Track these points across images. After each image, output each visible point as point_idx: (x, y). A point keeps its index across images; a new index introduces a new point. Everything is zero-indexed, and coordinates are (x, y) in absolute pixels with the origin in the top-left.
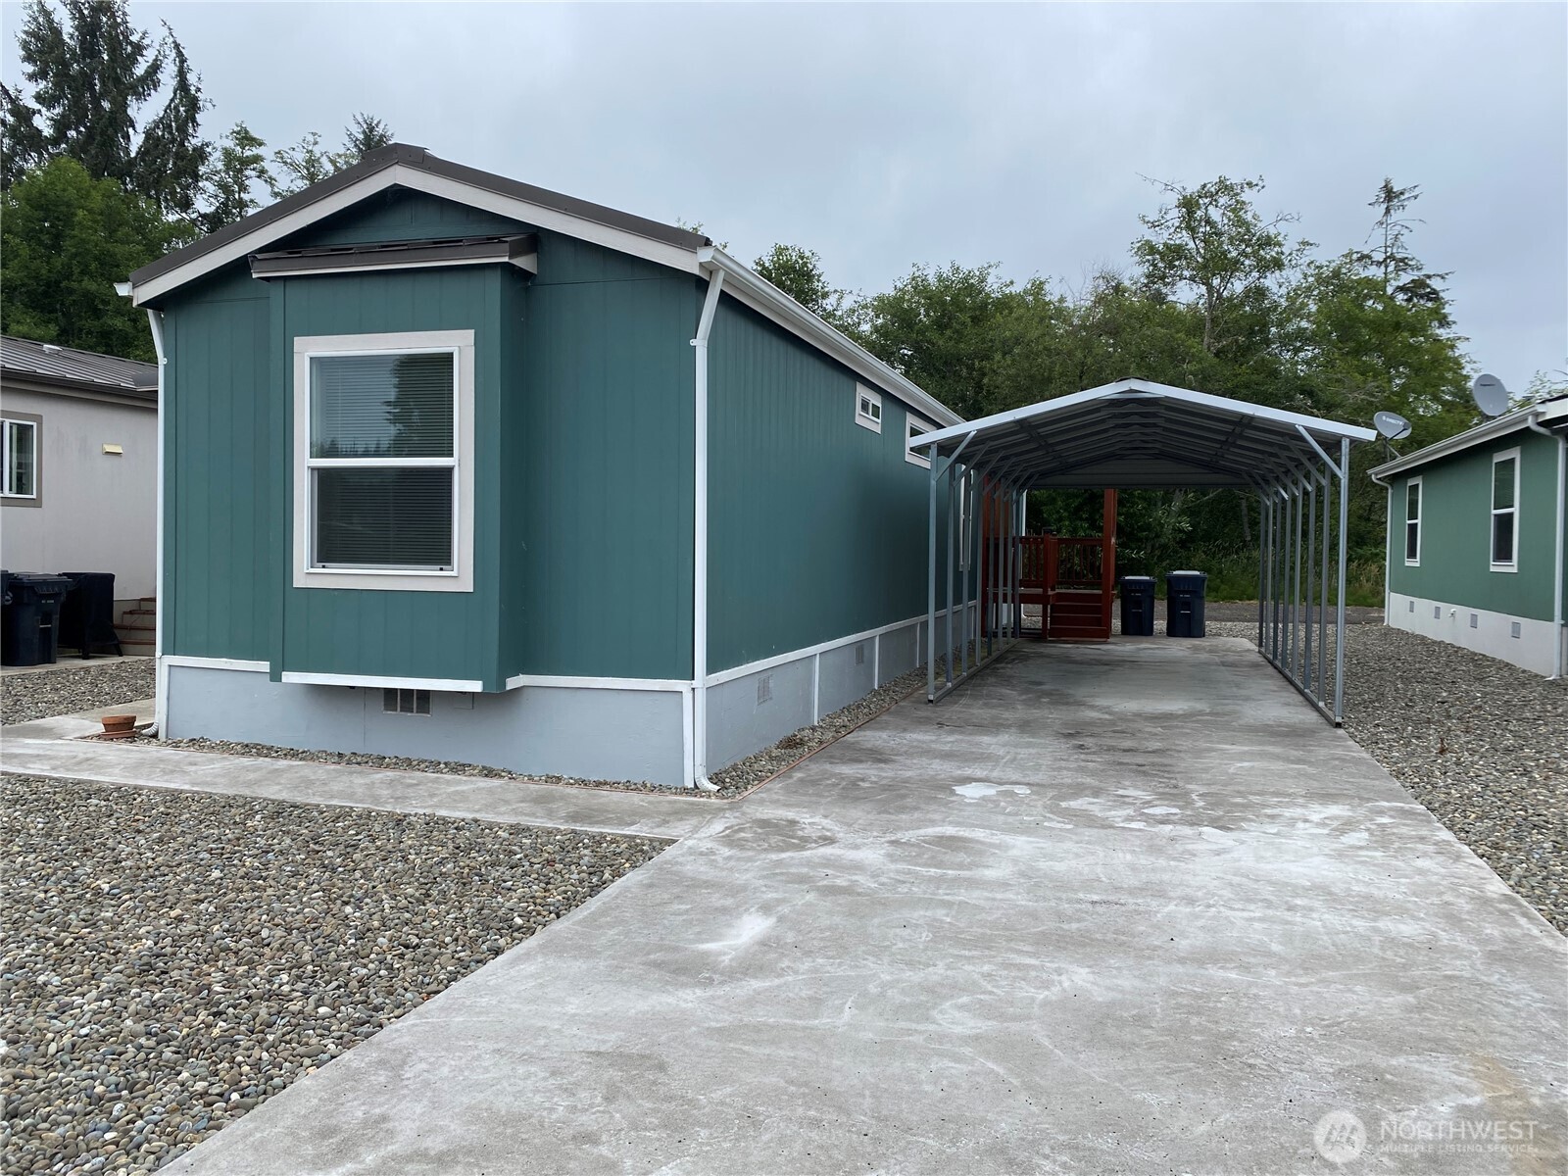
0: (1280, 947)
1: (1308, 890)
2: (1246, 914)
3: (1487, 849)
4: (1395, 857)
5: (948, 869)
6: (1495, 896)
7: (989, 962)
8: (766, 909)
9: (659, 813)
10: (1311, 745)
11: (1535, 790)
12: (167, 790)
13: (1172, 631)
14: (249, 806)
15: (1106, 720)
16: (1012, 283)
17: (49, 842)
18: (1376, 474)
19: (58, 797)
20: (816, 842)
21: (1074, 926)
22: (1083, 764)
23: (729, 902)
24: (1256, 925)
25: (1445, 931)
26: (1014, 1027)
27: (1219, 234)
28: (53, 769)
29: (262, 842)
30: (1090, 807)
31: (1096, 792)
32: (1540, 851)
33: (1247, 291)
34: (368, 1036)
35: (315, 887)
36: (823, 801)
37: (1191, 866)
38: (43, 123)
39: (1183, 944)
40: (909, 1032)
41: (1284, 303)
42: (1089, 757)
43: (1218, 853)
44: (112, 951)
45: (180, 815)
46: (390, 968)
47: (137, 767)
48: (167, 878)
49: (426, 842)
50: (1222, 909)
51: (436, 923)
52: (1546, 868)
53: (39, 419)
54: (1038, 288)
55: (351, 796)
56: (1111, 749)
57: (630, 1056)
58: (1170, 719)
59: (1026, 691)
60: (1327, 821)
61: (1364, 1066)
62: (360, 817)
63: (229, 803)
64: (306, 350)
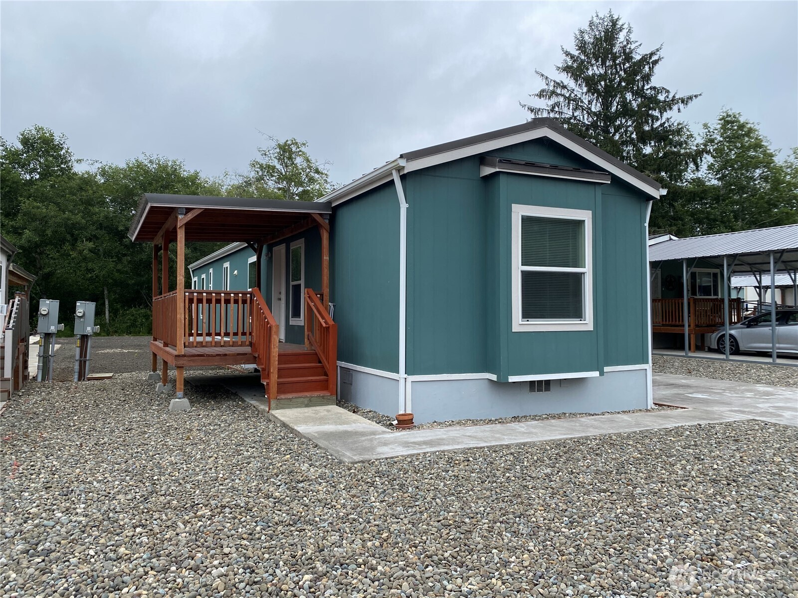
64: (519, 211)
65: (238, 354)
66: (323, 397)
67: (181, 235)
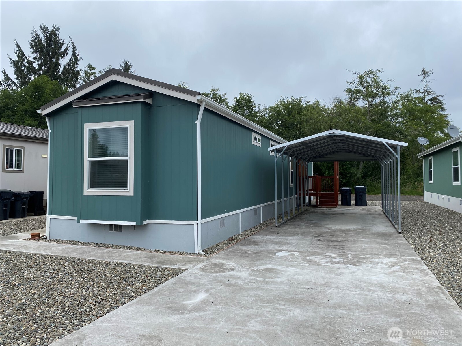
0: (362, 303)
1: (376, 285)
2: (354, 293)
3: (437, 272)
4: (407, 274)
5: (266, 278)
6: (435, 287)
7: (270, 308)
8: (207, 291)
9: (184, 261)
10: (390, 239)
11: (456, 253)
12: (44, 255)
13: (357, 204)
14: (65, 259)
15: (329, 232)
16: (309, 102)
17: (6, 270)
18: (419, 156)
19: (12, 257)
20: (229, 270)
21: (300, 296)
22: (318, 245)
23: (197, 289)
24: (357, 296)
25: (416, 298)
26: (271, 328)
27: (371, 86)
28: (14, 249)
29: (66, 270)
30: (316, 259)
31: (319, 254)
32: (453, 272)
33: (380, 103)
34: (77, 329)
35: (77, 284)
36: (235, 257)
37: (341, 277)
38: (36, 65)
39: (332, 302)
40: (239, 329)
41: (391, 106)
42: (320, 243)
43: (351, 273)
44: (12, 303)
45: (45, 262)
46: (91, 309)
47: (37, 248)
48: (35, 281)
49: (113, 270)
50: (348, 291)
51: (108, 295)
52: (454, 278)
53: (23, 148)
54: (317, 103)
55: (96, 256)
56: (328, 241)
57: (152, 337)
58: (348, 231)
59: (307, 223)
60: (388, 263)
61: (377, 342)
62: (96, 262)
63: (60, 258)
64: (87, 127)
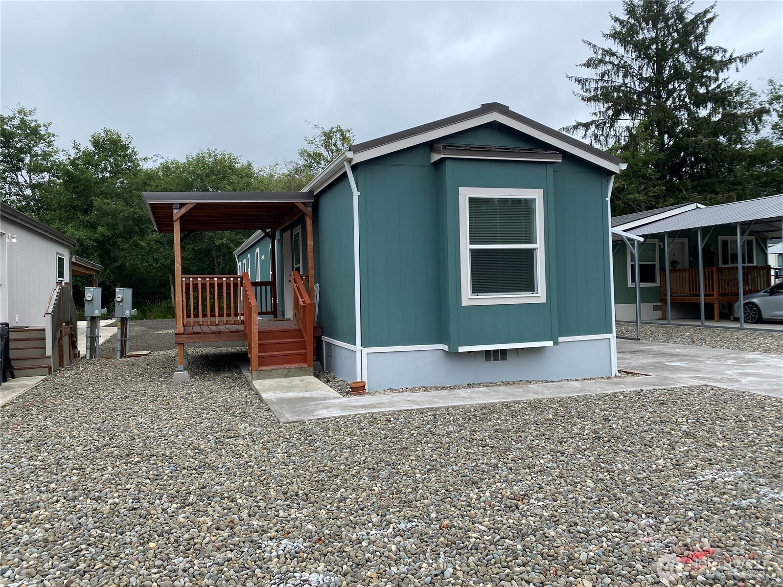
64: (466, 194)
65: (232, 332)
66: (301, 368)
67: (177, 227)
